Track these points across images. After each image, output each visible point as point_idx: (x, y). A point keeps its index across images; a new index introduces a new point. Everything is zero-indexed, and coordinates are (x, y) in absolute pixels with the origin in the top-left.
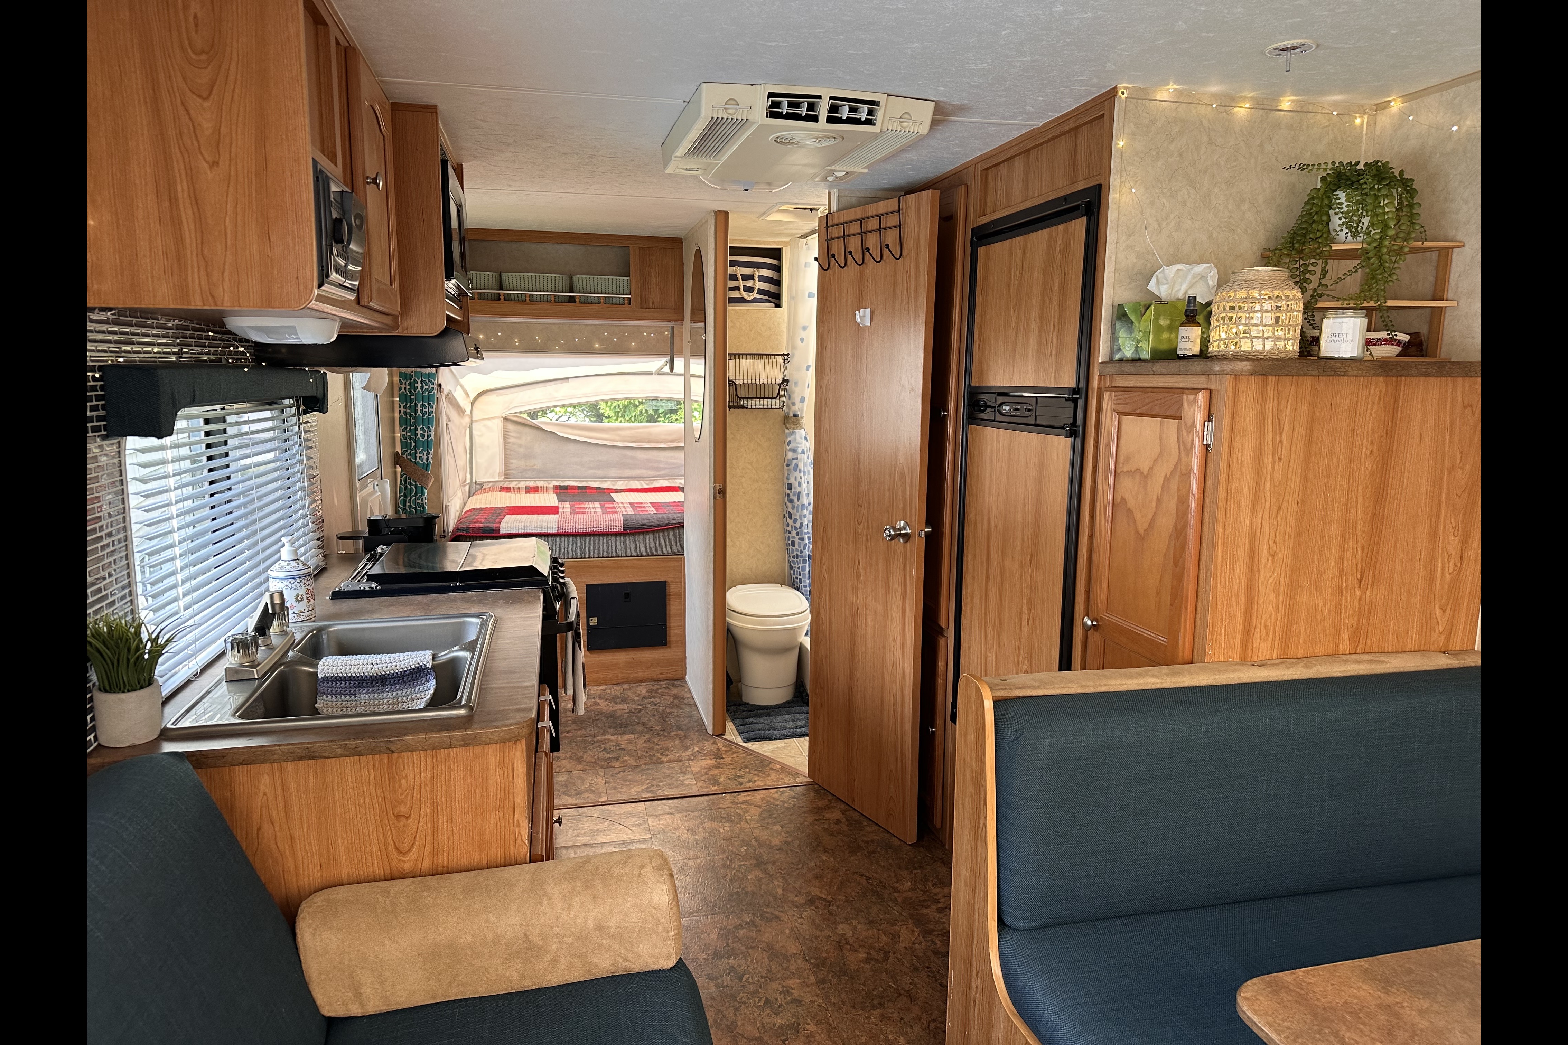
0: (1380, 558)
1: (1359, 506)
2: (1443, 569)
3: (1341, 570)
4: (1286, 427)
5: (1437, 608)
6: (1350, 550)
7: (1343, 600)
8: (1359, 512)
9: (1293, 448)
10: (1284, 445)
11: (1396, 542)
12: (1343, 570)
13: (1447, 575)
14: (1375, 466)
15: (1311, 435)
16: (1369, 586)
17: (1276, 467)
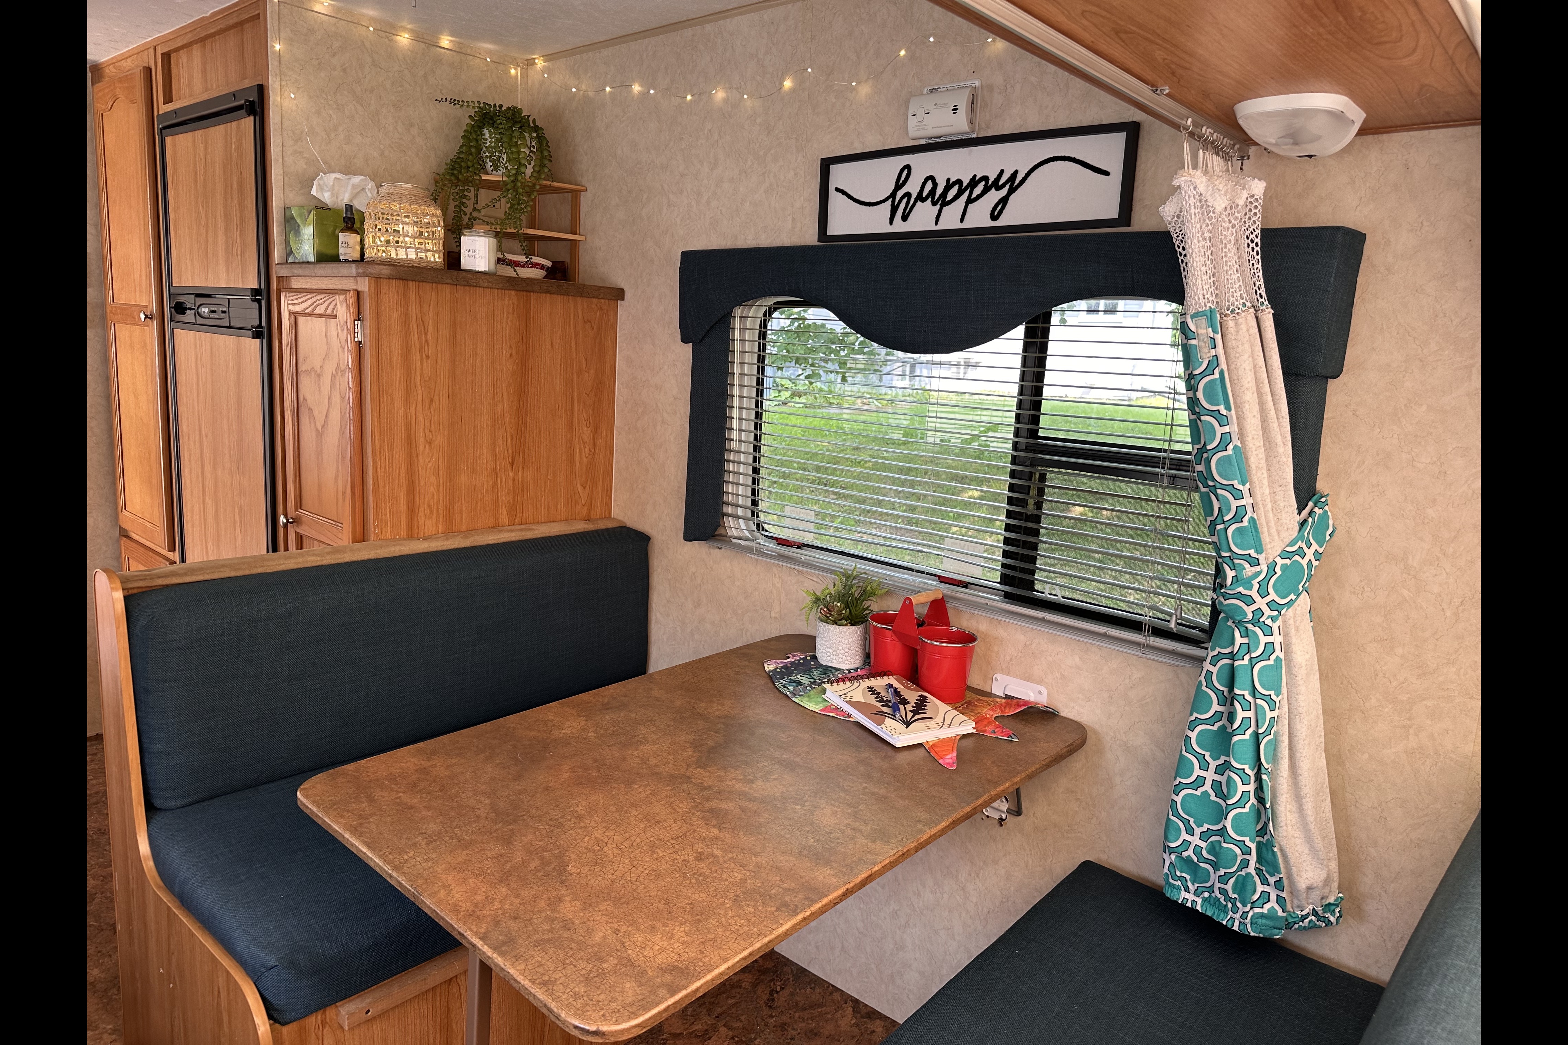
0: (527, 445)
1: (505, 400)
2: (580, 454)
3: (494, 455)
4: (431, 328)
5: (579, 485)
6: (501, 438)
7: (499, 482)
8: (506, 406)
9: (439, 348)
10: (430, 345)
11: (540, 432)
12: (496, 456)
13: (584, 459)
14: (515, 367)
15: (454, 336)
16: (521, 469)
17: (425, 364)
